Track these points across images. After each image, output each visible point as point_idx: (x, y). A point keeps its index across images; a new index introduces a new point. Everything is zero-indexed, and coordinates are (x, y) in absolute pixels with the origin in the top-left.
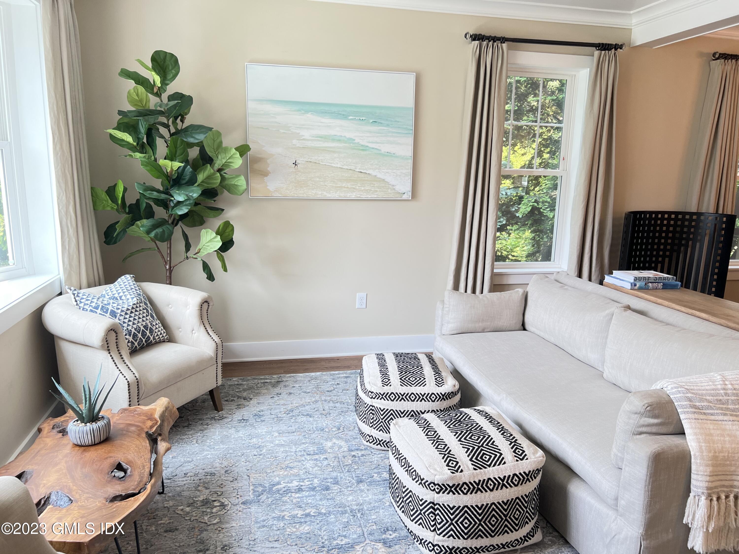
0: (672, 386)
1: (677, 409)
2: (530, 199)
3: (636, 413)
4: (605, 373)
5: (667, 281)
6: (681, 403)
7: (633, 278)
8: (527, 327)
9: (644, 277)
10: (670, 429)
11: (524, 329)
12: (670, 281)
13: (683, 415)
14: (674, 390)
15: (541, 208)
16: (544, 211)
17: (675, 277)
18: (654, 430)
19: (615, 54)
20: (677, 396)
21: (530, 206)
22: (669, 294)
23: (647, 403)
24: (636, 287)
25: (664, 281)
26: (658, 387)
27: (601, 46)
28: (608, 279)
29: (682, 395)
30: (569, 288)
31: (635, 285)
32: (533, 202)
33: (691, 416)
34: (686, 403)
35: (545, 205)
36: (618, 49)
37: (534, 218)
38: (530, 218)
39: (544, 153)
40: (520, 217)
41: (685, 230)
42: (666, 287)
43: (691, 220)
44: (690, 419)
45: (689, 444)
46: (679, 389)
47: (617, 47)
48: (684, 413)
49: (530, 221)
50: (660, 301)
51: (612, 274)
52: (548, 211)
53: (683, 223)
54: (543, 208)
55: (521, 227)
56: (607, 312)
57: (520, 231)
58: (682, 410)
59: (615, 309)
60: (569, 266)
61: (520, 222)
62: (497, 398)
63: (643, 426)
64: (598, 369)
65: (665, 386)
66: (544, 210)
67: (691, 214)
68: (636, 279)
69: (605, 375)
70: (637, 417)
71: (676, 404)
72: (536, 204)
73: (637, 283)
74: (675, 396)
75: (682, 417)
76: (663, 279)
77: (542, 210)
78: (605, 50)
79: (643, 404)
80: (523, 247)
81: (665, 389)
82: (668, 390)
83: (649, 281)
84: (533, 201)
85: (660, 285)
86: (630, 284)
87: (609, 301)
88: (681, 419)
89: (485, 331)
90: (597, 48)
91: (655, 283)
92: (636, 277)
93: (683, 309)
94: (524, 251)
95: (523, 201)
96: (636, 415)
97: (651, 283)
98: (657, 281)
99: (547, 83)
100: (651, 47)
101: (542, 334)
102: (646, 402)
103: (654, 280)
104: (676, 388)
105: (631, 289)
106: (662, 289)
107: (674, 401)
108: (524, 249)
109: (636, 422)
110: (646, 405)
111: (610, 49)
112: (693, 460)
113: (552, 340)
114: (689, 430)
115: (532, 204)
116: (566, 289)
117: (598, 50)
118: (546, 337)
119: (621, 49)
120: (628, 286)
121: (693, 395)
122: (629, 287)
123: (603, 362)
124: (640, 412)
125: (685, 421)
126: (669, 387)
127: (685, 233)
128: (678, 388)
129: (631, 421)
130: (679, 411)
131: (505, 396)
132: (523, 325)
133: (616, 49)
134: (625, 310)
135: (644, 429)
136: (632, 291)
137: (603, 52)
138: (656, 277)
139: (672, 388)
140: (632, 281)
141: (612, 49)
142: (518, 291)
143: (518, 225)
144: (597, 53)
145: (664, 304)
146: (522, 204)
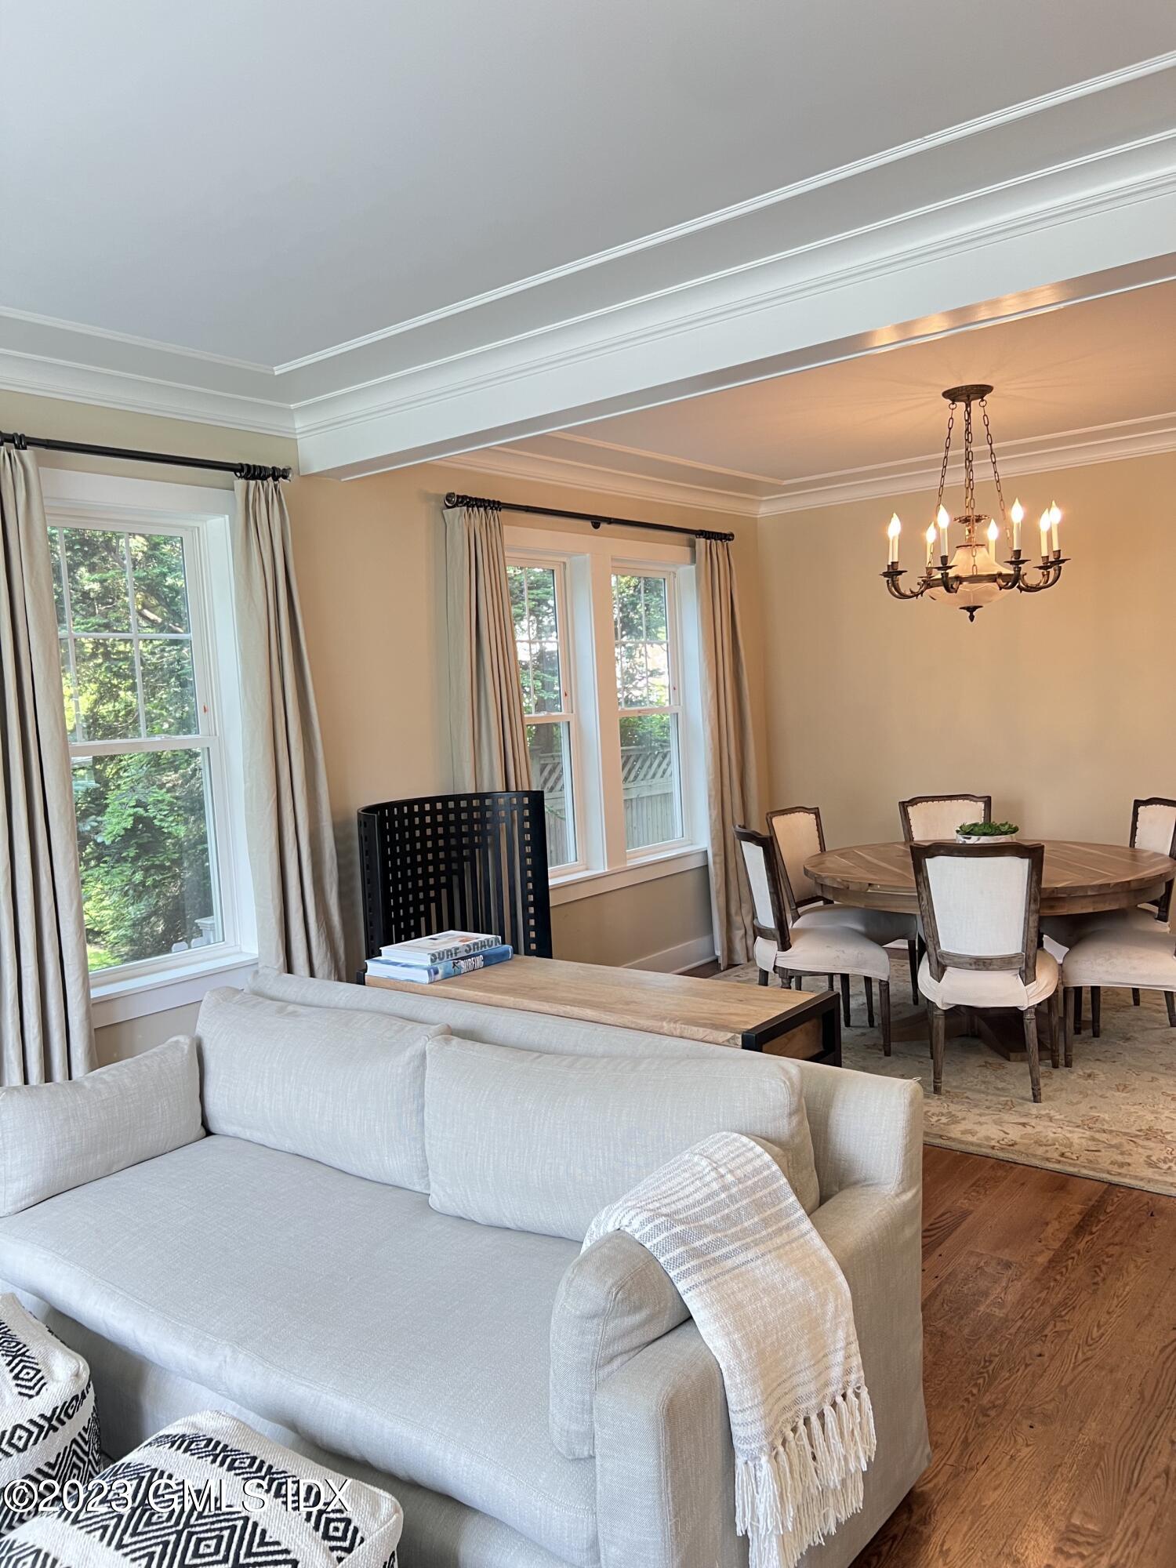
0: (640, 1218)
1: (668, 1271)
2: (124, 800)
3: (594, 1316)
4: (433, 1195)
5: (487, 948)
6: (671, 1255)
7: (429, 957)
8: (213, 1128)
9: (449, 951)
10: (666, 1323)
11: (209, 1133)
12: (494, 947)
13: (683, 1281)
14: (647, 1229)
15: (155, 818)
16: (163, 824)
17: (500, 937)
18: (637, 1338)
19: (276, 486)
20: (659, 1239)
21: (130, 815)
22: (501, 975)
23: (613, 1286)
24: (439, 977)
25: (483, 949)
26: (610, 1229)
27: (245, 471)
28: (373, 968)
29: (666, 1234)
30: (301, 1010)
31: (436, 972)
32: (134, 807)
33: (697, 1278)
34: (678, 1251)
35: (161, 810)
36: (279, 477)
37: (141, 841)
38: (129, 841)
39: (120, 689)
40: (108, 843)
41: (464, 829)
42: (490, 960)
43: (470, 809)
44: (697, 1286)
45: (711, 1346)
46: (657, 1222)
47: (278, 474)
48: (684, 1275)
49: (132, 849)
50: (496, 998)
51: (380, 955)
52: (172, 822)
53: (458, 817)
54: (158, 816)
55: (113, 867)
56: (408, 1053)
57: (114, 876)
58: (678, 1271)
59: (424, 1041)
60: (261, 946)
61: (109, 855)
62: (205, 1365)
63: (614, 1340)
64: (411, 1187)
65: (625, 1222)
66: (161, 820)
67: (468, 797)
68: (434, 958)
69: (434, 1201)
70: (599, 1325)
71: (662, 1260)
72: (140, 811)
73: (439, 967)
74: (655, 1241)
75: (681, 1286)
76: (482, 947)
77: (156, 822)
78: (254, 478)
79: (606, 1289)
80: (102, 900)
81: (628, 1230)
82: (636, 1231)
83: (459, 956)
84: (133, 803)
85: (479, 960)
86: (426, 972)
87: (400, 1022)
88: (681, 1291)
89: (114, 1170)
90: (238, 474)
91: (470, 957)
92: (433, 955)
93: (545, 1007)
94: (104, 908)
95: (107, 806)
96: (595, 1321)
97: (463, 958)
98: (472, 953)
99: (118, 542)
100: (339, 479)
101: (257, 1136)
102: (610, 1282)
103: (466, 951)
104: (649, 1220)
105: (430, 983)
106: (484, 966)
107: (655, 1254)
108: (104, 903)
109: (599, 1337)
110: (614, 1290)
111: (264, 478)
112: (727, 1382)
113: (288, 1145)
114: (702, 1313)
115: (131, 811)
116: (294, 1014)
117: (241, 477)
118: (271, 1140)
119: (285, 477)
120: (423, 977)
121: (683, 1227)
122: (427, 980)
123: (424, 1172)
124: (604, 1310)
125: (690, 1294)
126: (636, 1224)
127: (465, 835)
128: (653, 1220)
129: (589, 1338)
130: (672, 1275)
131: (228, 1352)
132: (204, 1123)
133: (276, 479)
134: (447, 1041)
135: (618, 1347)
136: (433, 986)
137: (252, 483)
138: (468, 946)
139: (642, 1224)
140: (428, 963)
141: (269, 477)
142: (177, 1042)
143: (105, 862)
144: (240, 484)
145: (506, 1003)
146: (107, 815)
